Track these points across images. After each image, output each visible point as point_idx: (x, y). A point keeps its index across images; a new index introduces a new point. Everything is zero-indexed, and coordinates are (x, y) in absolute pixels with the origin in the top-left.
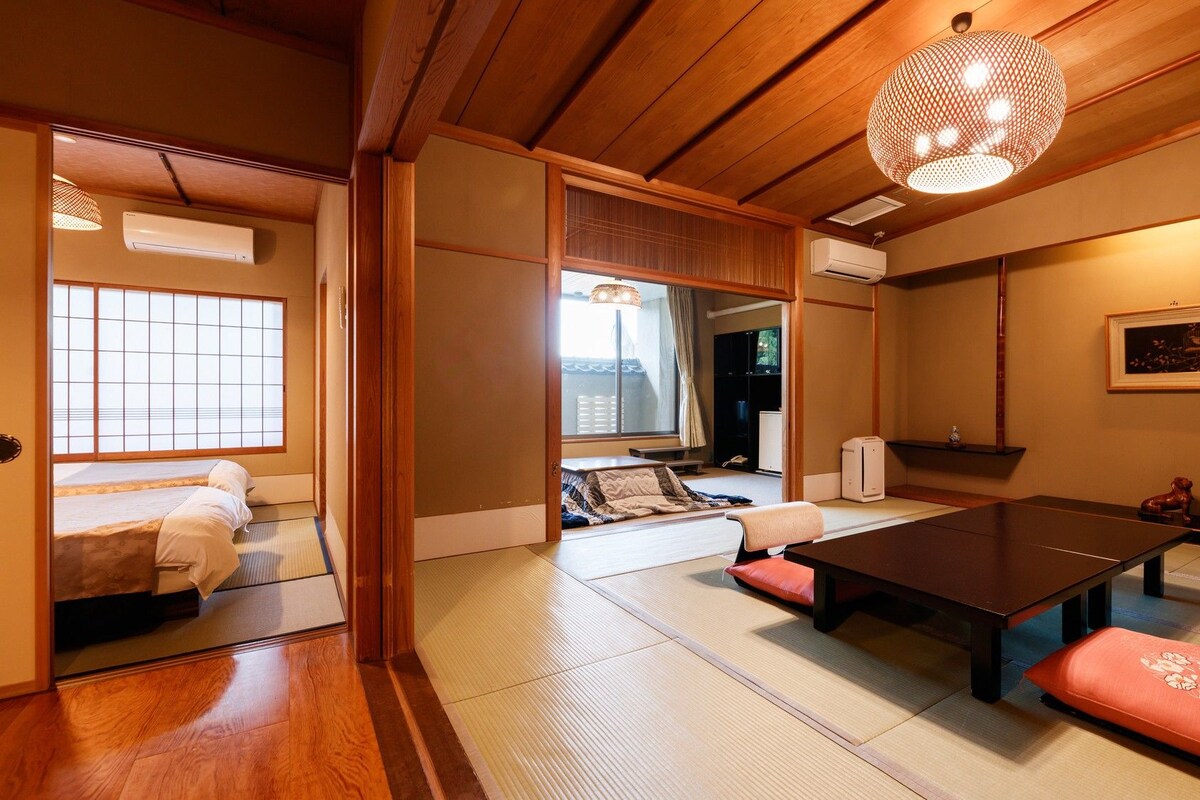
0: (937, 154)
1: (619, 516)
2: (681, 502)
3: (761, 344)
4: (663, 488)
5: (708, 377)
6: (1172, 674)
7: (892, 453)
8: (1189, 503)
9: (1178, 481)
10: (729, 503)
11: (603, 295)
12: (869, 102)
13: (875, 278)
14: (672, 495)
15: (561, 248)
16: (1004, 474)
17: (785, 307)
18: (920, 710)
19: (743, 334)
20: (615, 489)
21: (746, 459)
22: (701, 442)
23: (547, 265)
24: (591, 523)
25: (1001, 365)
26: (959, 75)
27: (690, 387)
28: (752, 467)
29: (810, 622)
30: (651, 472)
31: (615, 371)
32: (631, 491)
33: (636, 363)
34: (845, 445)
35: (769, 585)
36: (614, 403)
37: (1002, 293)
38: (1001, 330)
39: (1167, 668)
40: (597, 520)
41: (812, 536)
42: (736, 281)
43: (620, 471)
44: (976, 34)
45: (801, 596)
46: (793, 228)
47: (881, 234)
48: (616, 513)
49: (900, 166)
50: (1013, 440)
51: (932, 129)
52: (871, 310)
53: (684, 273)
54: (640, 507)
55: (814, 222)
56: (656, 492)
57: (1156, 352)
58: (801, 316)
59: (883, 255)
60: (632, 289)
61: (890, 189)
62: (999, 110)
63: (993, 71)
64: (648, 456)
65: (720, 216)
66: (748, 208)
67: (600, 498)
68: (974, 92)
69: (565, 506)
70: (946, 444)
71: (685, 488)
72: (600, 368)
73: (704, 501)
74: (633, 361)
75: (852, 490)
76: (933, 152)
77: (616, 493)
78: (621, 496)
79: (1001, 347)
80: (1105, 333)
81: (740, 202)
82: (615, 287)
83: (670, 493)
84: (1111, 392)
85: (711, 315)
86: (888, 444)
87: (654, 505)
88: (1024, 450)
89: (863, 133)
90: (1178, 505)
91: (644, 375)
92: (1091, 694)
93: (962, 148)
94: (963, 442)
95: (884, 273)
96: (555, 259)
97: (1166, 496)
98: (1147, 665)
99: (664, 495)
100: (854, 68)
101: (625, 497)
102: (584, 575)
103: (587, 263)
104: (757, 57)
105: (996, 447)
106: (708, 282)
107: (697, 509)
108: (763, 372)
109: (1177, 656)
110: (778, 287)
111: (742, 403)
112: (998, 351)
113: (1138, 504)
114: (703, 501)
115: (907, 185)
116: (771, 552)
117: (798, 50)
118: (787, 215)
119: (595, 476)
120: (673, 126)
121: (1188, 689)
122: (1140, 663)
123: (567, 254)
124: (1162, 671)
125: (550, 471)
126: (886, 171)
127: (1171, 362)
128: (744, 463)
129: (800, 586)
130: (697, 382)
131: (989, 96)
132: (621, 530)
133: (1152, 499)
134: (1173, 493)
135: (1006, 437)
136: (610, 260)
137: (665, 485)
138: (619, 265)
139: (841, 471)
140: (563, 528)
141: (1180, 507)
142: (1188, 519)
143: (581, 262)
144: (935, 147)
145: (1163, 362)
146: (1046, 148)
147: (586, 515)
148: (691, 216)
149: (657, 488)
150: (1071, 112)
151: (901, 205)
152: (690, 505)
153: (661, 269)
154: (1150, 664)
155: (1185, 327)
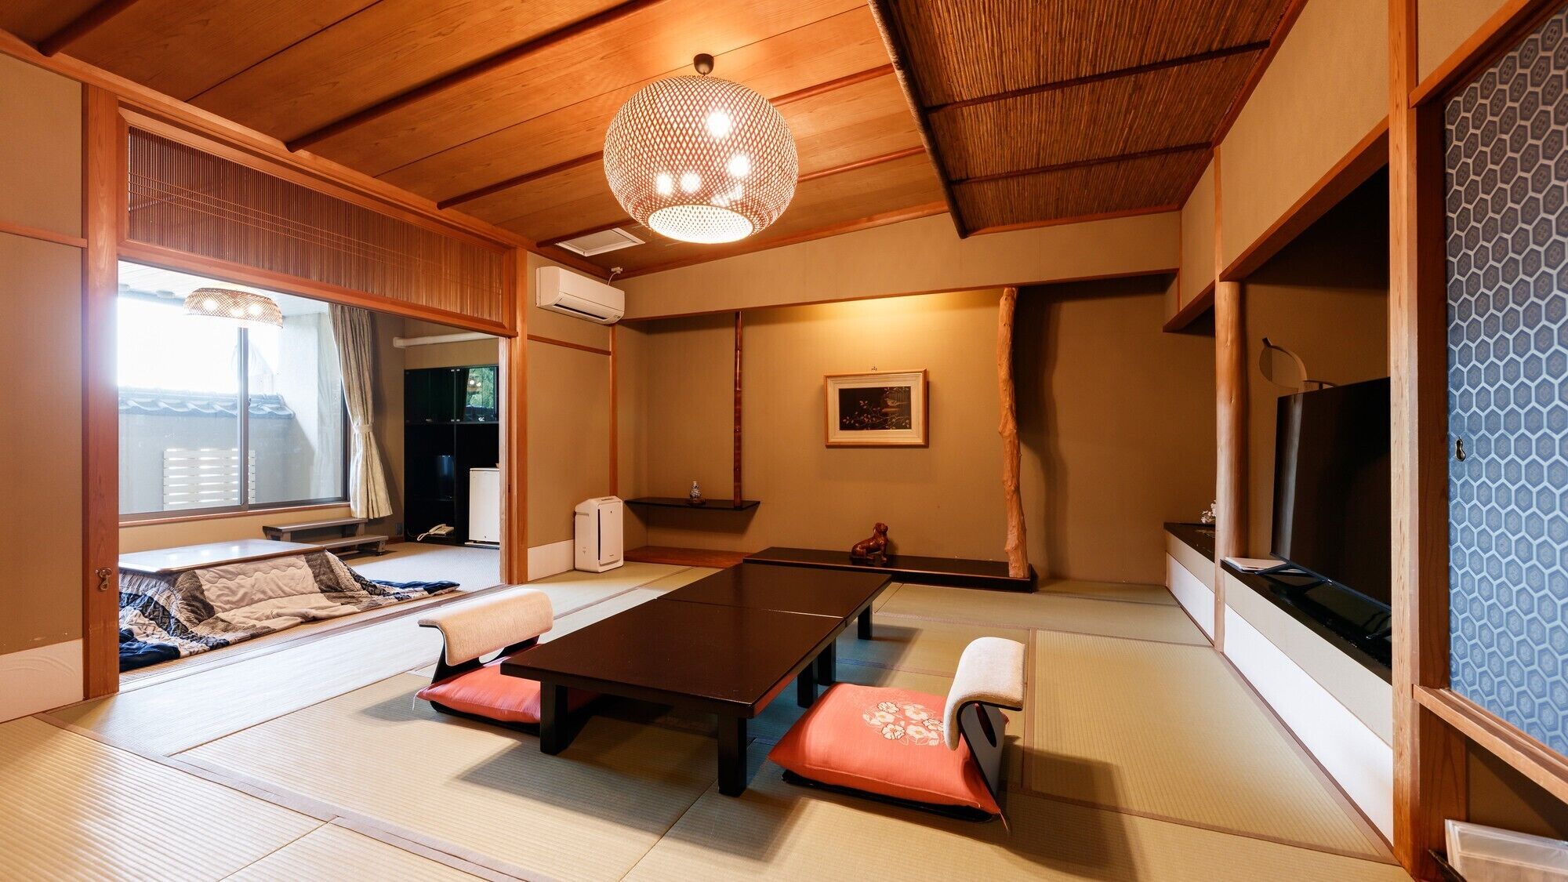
0: (681, 199)
1: (241, 634)
2: (353, 599)
3: (472, 382)
4: (320, 582)
5: (396, 425)
6: (886, 725)
7: (631, 513)
8: (885, 545)
9: (878, 526)
10: (426, 593)
11: (210, 304)
12: (606, 121)
13: (612, 319)
14: (336, 591)
15: (117, 225)
16: (740, 529)
17: (503, 343)
18: (666, 828)
19: (447, 370)
20: (234, 593)
21: (451, 528)
22: (384, 510)
23: (84, 251)
24: (183, 652)
25: (738, 419)
26: (703, 120)
27: (367, 438)
28: (459, 537)
29: (535, 744)
30: (301, 561)
31: (237, 412)
32: (264, 592)
33: (278, 401)
34: (579, 508)
35: (480, 706)
36: (236, 458)
37: (739, 347)
38: (738, 383)
39: (882, 720)
40: (196, 646)
41: (538, 630)
42: (435, 305)
43: (242, 566)
44: (716, 80)
45: (524, 714)
46: (515, 248)
47: (618, 270)
48: (235, 629)
49: (641, 203)
50: (749, 495)
51: (675, 170)
52: (608, 353)
53: (354, 288)
54: (279, 615)
55: (540, 245)
56: (310, 589)
57: (862, 412)
58: (523, 355)
59: (620, 294)
60: (267, 300)
61: (627, 223)
62: (739, 166)
63: (735, 124)
64: (297, 536)
65: (410, 219)
66: (450, 214)
67: (202, 609)
68: (717, 142)
69: (130, 632)
70: (687, 500)
71: (358, 578)
72: (209, 406)
73: (389, 594)
74: (271, 397)
75: (587, 559)
76: (676, 196)
77: (235, 598)
78: (247, 601)
79: (738, 401)
80: (824, 391)
81: (441, 206)
82: (234, 294)
83: (332, 588)
84: (829, 447)
85: (399, 343)
86: (627, 503)
87: (304, 610)
88: (759, 503)
89: (598, 155)
90: (878, 547)
91: (291, 418)
92: (826, 763)
93: (703, 198)
94: (704, 497)
95: (621, 314)
96: (103, 240)
97: (869, 540)
98: (868, 720)
99: (323, 591)
100: (588, 78)
101: (252, 602)
102: (161, 746)
103: (170, 255)
104: (462, 28)
105: (734, 501)
106: (394, 303)
107: (377, 606)
108: (476, 417)
109: (889, 704)
110: (494, 319)
111: (445, 459)
112: (735, 405)
113: (849, 550)
114: (384, 593)
115: (648, 225)
116: (482, 660)
117: (519, 36)
118: (505, 232)
119: (195, 576)
120: (335, 84)
121: (899, 737)
122: (862, 718)
123: (132, 235)
124: (880, 724)
125: (93, 586)
126: (626, 206)
127: (872, 420)
128: (448, 534)
129: (522, 701)
130: (377, 431)
131: (732, 149)
132: (243, 656)
133: (859, 544)
134: (874, 538)
135: (743, 490)
136: (220, 254)
137: (324, 578)
138: (237, 265)
139: (574, 538)
140: (123, 670)
141: (879, 549)
142: (885, 559)
143: (158, 253)
144: (678, 191)
145: (866, 420)
146: (781, 213)
147: (174, 641)
148: (362, 211)
149: (310, 583)
150: (803, 180)
151: (641, 242)
152: (366, 602)
153: (314, 278)
154: (871, 719)
155: (881, 391)
